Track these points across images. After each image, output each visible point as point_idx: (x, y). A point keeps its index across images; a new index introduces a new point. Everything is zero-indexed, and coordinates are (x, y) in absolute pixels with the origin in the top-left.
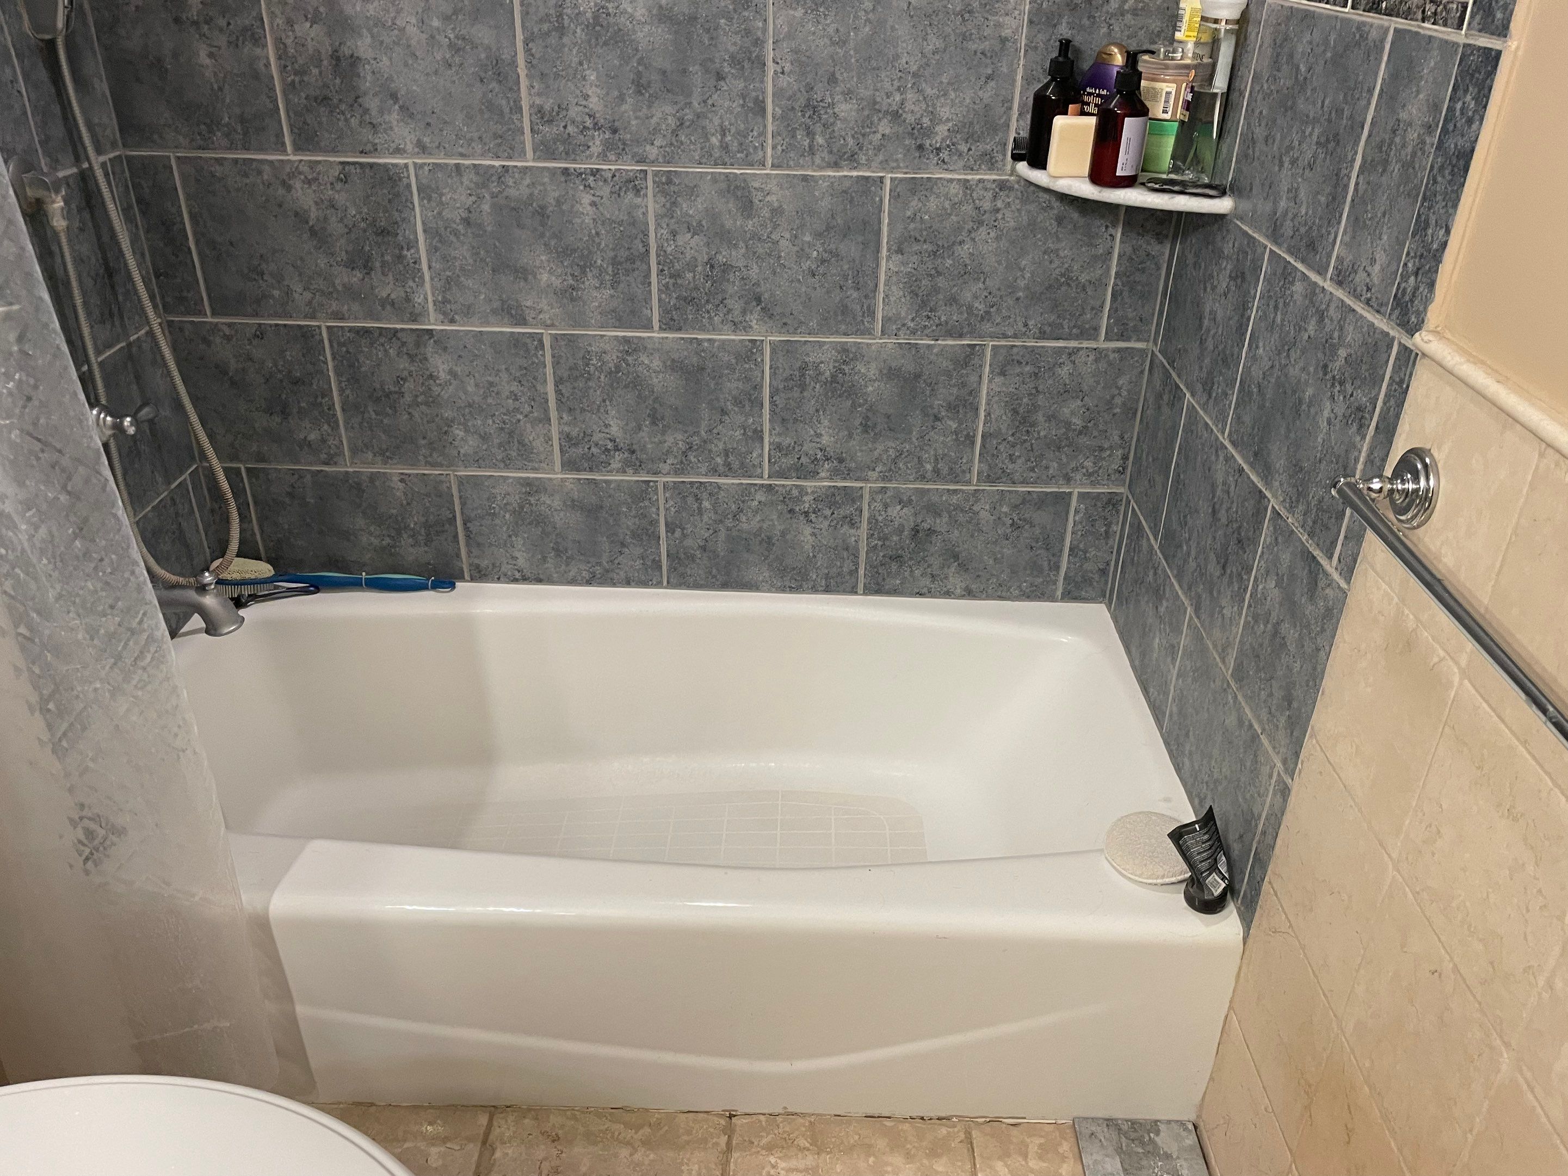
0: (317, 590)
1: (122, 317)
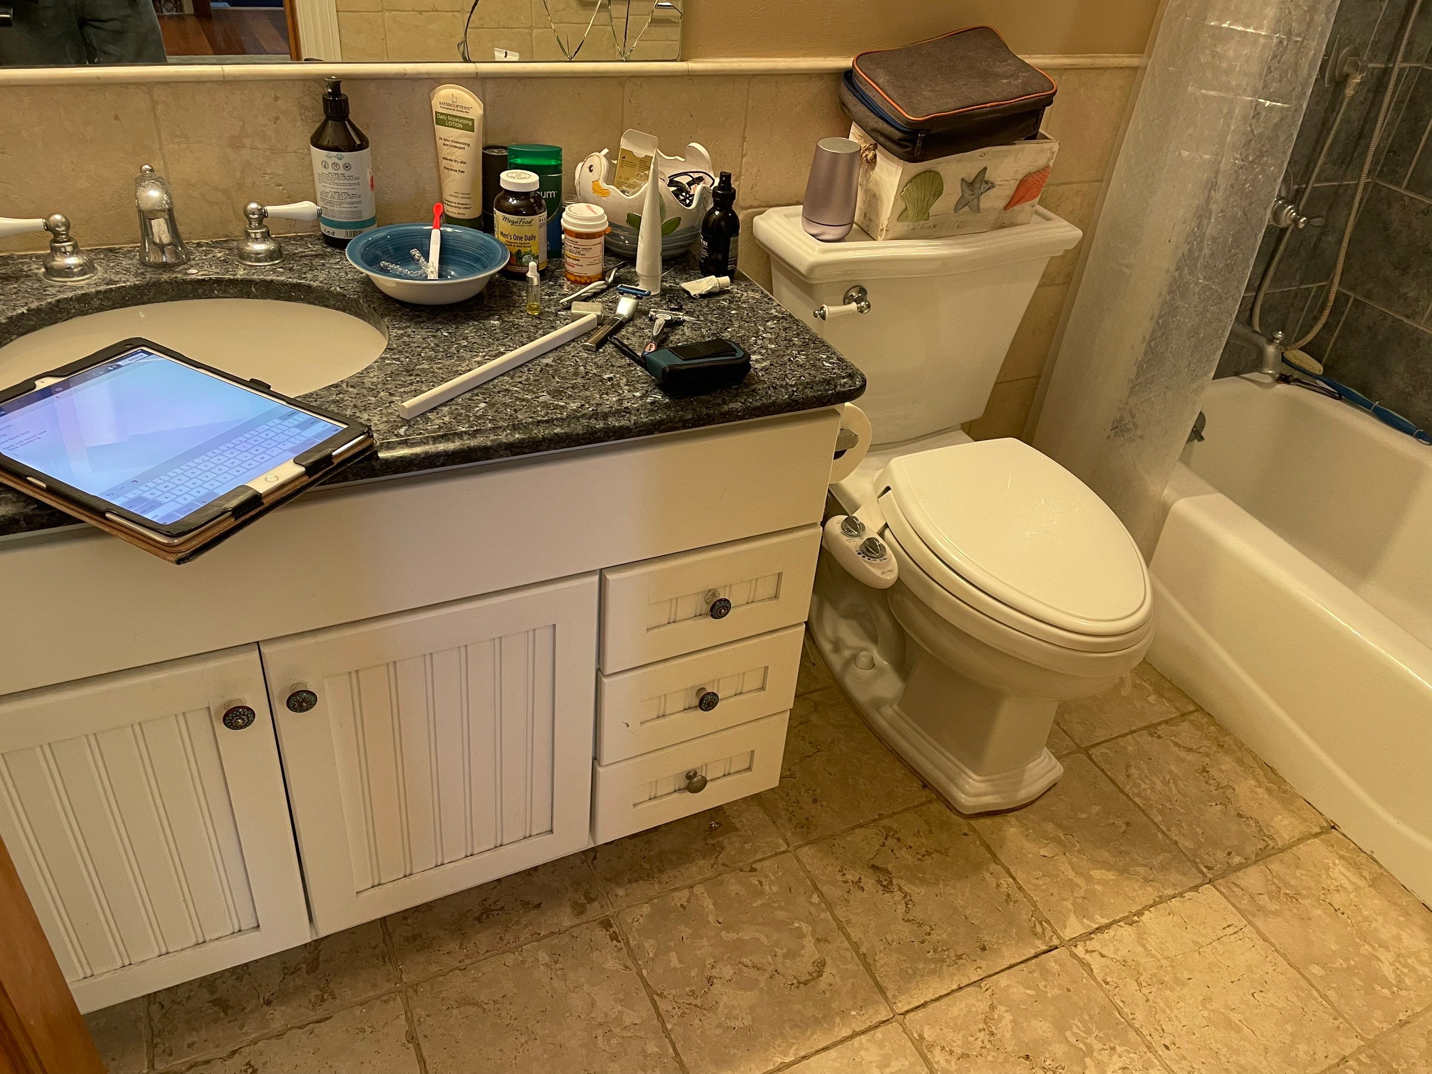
0: (1340, 399)
1: (1348, 166)
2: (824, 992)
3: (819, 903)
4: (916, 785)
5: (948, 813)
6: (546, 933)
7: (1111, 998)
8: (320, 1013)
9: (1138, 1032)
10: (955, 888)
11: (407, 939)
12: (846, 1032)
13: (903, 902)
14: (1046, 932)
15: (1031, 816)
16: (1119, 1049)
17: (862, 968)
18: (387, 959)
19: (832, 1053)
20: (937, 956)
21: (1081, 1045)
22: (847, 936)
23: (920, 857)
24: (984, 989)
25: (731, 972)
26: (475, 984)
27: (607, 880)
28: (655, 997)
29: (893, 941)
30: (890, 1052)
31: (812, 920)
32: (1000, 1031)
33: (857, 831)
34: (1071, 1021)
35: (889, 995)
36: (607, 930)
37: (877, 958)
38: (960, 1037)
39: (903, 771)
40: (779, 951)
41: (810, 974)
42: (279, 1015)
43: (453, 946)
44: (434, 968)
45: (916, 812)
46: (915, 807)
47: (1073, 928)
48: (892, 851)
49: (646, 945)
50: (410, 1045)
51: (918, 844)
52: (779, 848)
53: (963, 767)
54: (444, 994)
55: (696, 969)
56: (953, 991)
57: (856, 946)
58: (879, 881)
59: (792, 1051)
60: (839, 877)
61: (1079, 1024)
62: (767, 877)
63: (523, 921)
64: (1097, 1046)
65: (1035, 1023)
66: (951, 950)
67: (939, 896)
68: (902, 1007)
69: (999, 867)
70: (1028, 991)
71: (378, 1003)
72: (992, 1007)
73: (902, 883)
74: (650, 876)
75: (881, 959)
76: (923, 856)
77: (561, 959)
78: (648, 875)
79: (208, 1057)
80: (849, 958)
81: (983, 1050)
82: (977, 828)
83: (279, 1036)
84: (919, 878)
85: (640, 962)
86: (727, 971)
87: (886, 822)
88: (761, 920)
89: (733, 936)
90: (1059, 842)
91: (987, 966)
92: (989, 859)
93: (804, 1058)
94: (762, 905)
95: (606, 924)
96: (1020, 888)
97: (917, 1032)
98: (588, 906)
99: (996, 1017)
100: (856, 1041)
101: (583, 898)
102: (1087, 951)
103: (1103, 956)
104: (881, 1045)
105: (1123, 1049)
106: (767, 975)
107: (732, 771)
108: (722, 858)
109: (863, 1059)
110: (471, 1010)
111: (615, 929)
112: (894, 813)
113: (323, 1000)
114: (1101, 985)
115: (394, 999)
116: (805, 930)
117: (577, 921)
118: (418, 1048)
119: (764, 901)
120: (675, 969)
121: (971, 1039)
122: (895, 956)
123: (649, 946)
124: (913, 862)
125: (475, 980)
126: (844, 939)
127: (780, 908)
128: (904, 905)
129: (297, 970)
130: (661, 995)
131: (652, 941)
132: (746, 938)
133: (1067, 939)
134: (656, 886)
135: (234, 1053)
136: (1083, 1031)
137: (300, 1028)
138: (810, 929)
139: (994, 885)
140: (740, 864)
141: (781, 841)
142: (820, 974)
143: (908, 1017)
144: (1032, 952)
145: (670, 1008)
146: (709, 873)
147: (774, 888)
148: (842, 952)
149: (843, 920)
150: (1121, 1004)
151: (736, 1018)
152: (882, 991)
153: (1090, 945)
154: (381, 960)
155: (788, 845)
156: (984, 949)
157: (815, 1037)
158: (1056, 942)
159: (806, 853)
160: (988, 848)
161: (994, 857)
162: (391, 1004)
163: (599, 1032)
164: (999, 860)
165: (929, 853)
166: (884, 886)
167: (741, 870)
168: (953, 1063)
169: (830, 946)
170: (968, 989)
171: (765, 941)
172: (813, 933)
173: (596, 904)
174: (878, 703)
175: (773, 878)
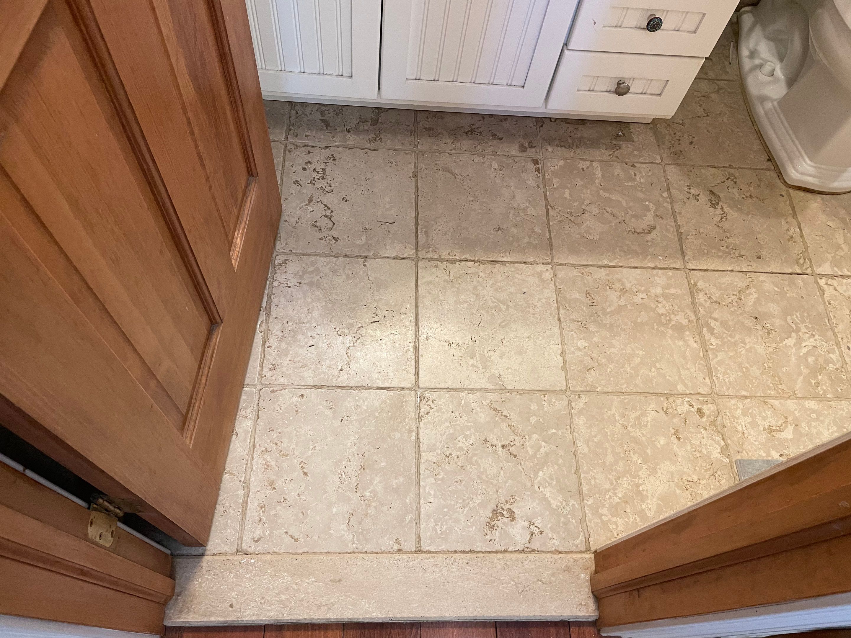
2: (647, 241)
3: (667, 198)
4: (765, 157)
5: (777, 180)
6: (500, 154)
7: (828, 312)
8: (373, 146)
9: (835, 334)
10: (758, 221)
11: (426, 128)
12: (653, 265)
13: (720, 216)
14: (805, 264)
15: (833, 201)
16: (817, 337)
17: (676, 238)
18: (413, 134)
19: (638, 271)
20: (727, 250)
21: (793, 326)
22: (676, 220)
23: (745, 197)
24: (747, 277)
25: (597, 212)
26: (455, 164)
27: (545, 140)
28: (549, 207)
29: (703, 233)
30: (673, 284)
31: (658, 205)
32: (746, 300)
33: (710, 169)
34: (794, 312)
35: (687, 258)
36: (535, 165)
37: (688, 237)
38: (720, 293)
39: (758, 147)
40: (630, 212)
41: (643, 230)
42: (352, 139)
43: (449, 141)
44: (436, 148)
45: (755, 172)
46: (756, 169)
47: (826, 269)
48: (728, 187)
49: (554, 180)
50: (413, 179)
51: (747, 189)
52: (655, 160)
53: (803, 153)
54: (437, 162)
55: (578, 203)
56: (727, 271)
57: (678, 227)
58: (710, 200)
59: (616, 261)
60: (686, 189)
61: (799, 316)
62: (640, 172)
63: (490, 143)
64: (804, 329)
65: (771, 305)
66: (738, 251)
67: (745, 221)
68: (691, 266)
69: (795, 220)
70: (775, 288)
71: (403, 153)
72: (748, 287)
73: (725, 206)
74: (570, 147)
75: (691, 239)
76: (747, 197)
77: (504, 169)
78: (569, 146)
79: (314, 145)
80: (671, 231)
81: (730, 305)
82: (791, 195)
83: (351, 149)
84: (737, 207)
85: (547, 188)
86: (595, 210)
87: (732, 171)
88: (627, 193)
89: (607, 195)
90: (843, 221)
91: (755, 266)
92: (790, 214)
93: (621, 267)
94: (631, 186)
95: (536, 162)
96: (802, 236)
97: (694, 280)
98: (529, 149)
99: (747, 292)
100: (655, 271)
101: (527, 144)
102: (827, 284)
103: (836, 290)
104: (669, 278)
105: (820, 338)
106: (617, 221)
107: (648, 92)
108: (617, 153)
109: (655, 280)
110: (448, 175)
111: (539, 166)
112: (740, 168)
113: (375, 141)
114: (825, 303)
115: (411, 155)
116: (651, 207)
117: (519, 154)
118: (417, 181)
119: (633, 184)
120: (566, 198)
121: (725, 296)
122: (700, 240)
123: (556, 183)
124: (738, 198)
125: (455, 162)
126: (673, 221)
127: (642, 192)
128: (720, 218)
129: (366, 121)
130: (552, 208)
131: (557, 180)
132: (614, 198)
133: (817, 273)
134: (572, 153)
135: (326, 148)
136: (799, 320)
137: (361, 149)
138: (655, 208)
139: (786, 229)
140: (627, 160)
141: (658, 157)
142: (649, 232)
143: (692, 272)
144: (790, 271)
145: (555, 215)
146: (606, 158)
147: (642, 180)
148: (668, 227)
149: (677, 211)
150: (832, 317)
151: (591, 234)
152: (683, 253)
153: (830, 281)
154: (409, 133)
155: (662, 161)
156: (759, 258)
157: (632, 260)
158: (809, 271)
159: (672, 170)
160: (793, 208)
161: (794, 215)
162: (409, 155)
163: (512, 211)
164: (797, 217)
165: (751, 197)
166: (712, 203)
167: (626, 164)
168: (708, 303)
169: (662, 221)
170: (738, 273)
171: (624, 204)
172: (656, 210)
173: (533, 150)
174: (763, 99)
175: (644, 174)
